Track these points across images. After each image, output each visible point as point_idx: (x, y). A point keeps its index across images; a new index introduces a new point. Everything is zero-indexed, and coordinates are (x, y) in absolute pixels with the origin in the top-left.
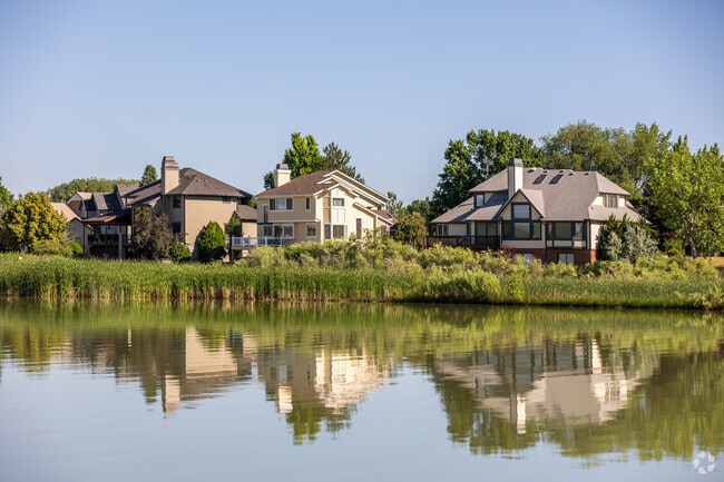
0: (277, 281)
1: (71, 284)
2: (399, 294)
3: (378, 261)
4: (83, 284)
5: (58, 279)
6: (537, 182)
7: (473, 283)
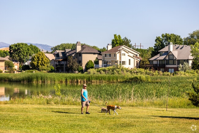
0: (92, 78)
1: (40, 79)
2: (122, 80)
3: (119, 72)
4: (43, 79)
5: (37, 78)
6: (177, 49)
7: (139, 78)
